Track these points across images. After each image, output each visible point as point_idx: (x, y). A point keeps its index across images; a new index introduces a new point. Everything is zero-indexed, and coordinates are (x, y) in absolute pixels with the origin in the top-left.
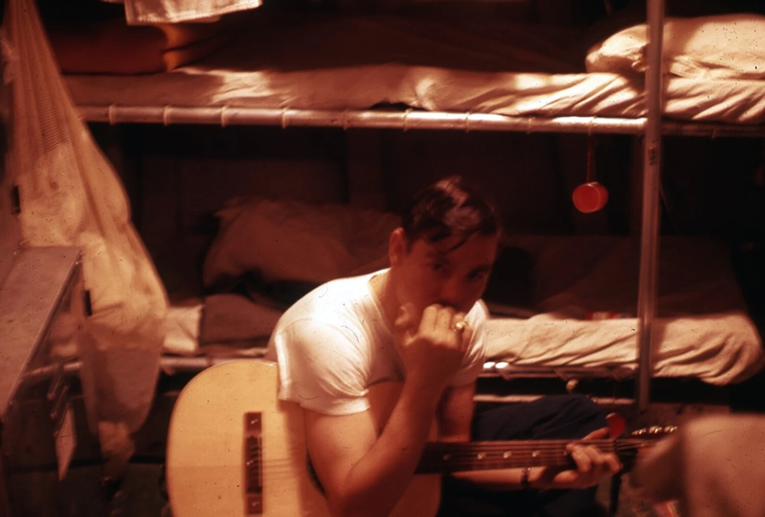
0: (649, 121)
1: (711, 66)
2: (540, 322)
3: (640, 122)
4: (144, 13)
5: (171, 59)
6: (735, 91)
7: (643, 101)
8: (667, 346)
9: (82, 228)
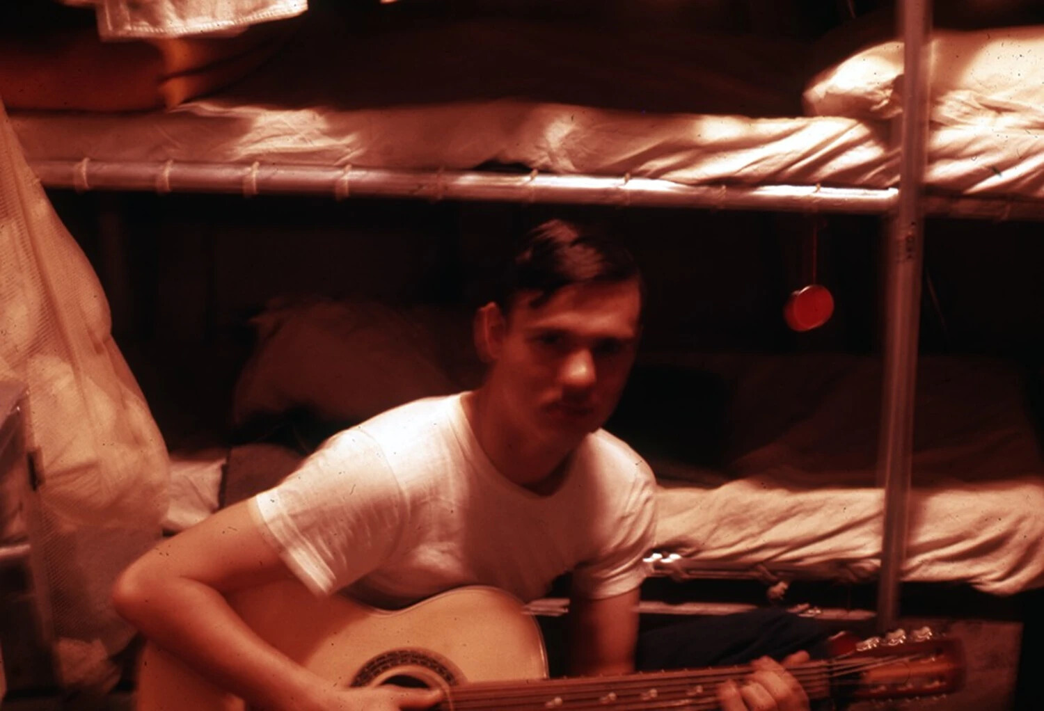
0: (901, 194)
1: (999, 110)
2: (734, 494)
3: (888, 194)
4: (134, 21)
5: (176, 89)
6: (1035, 149)
7: (893, 162)
8: (926, 534)
9: (35, 349)
